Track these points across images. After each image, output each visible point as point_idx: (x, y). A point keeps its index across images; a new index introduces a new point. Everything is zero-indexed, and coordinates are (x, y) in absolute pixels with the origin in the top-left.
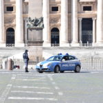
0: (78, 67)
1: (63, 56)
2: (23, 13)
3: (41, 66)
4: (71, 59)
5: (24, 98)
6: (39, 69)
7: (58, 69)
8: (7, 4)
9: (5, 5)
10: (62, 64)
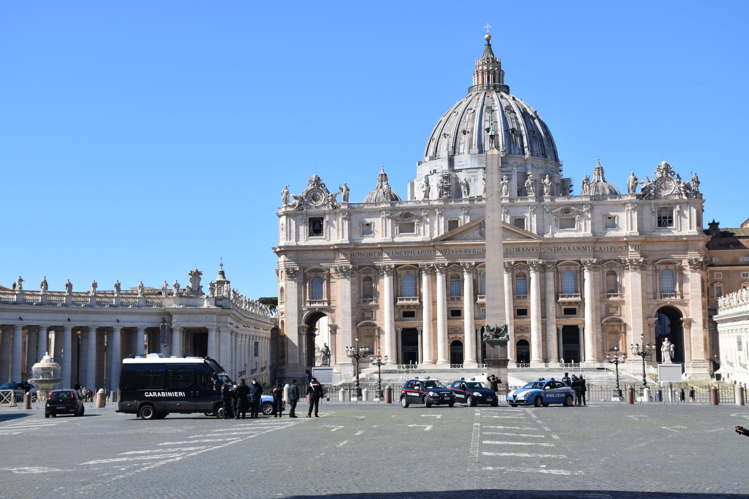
0: (569, 398)
1: (546, 382)
2: (475, 319)
3: (515, 397)
4: (559, 386)
5: (506, 443)
6: (511, 401)
7: (539, 402)
8: (451, 306)
9: (448, 308)
10: (546, 393)
